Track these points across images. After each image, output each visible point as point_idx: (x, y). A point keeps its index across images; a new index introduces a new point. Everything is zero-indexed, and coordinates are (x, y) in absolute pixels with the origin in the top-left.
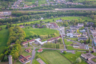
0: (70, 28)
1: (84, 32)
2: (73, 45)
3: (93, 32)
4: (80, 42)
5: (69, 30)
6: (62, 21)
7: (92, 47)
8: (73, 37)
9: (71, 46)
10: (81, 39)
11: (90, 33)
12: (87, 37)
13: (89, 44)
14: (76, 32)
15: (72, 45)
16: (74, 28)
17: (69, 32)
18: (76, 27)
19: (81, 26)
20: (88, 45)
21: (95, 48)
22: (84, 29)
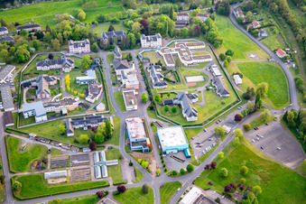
0: (39, 68)
1: (90, 81)
2: (43, 168)
3: (125, 78)
4: (76, 142)
5: (34, 84)
6: (7, 32)
7: (121, 158)
8: (45, 118)
9: (37, 173)
10: (77, 127)
11: (114, 84)
12: (101, 107)
13: (108, 145)
14: (62, 86)
15: (42, 164)
16: (52, 67)
17: (34, 93)
18: (61, 62)
19: (80, 50)
20: (103, 152)
21: (131, 165)
22: (90, 68)
